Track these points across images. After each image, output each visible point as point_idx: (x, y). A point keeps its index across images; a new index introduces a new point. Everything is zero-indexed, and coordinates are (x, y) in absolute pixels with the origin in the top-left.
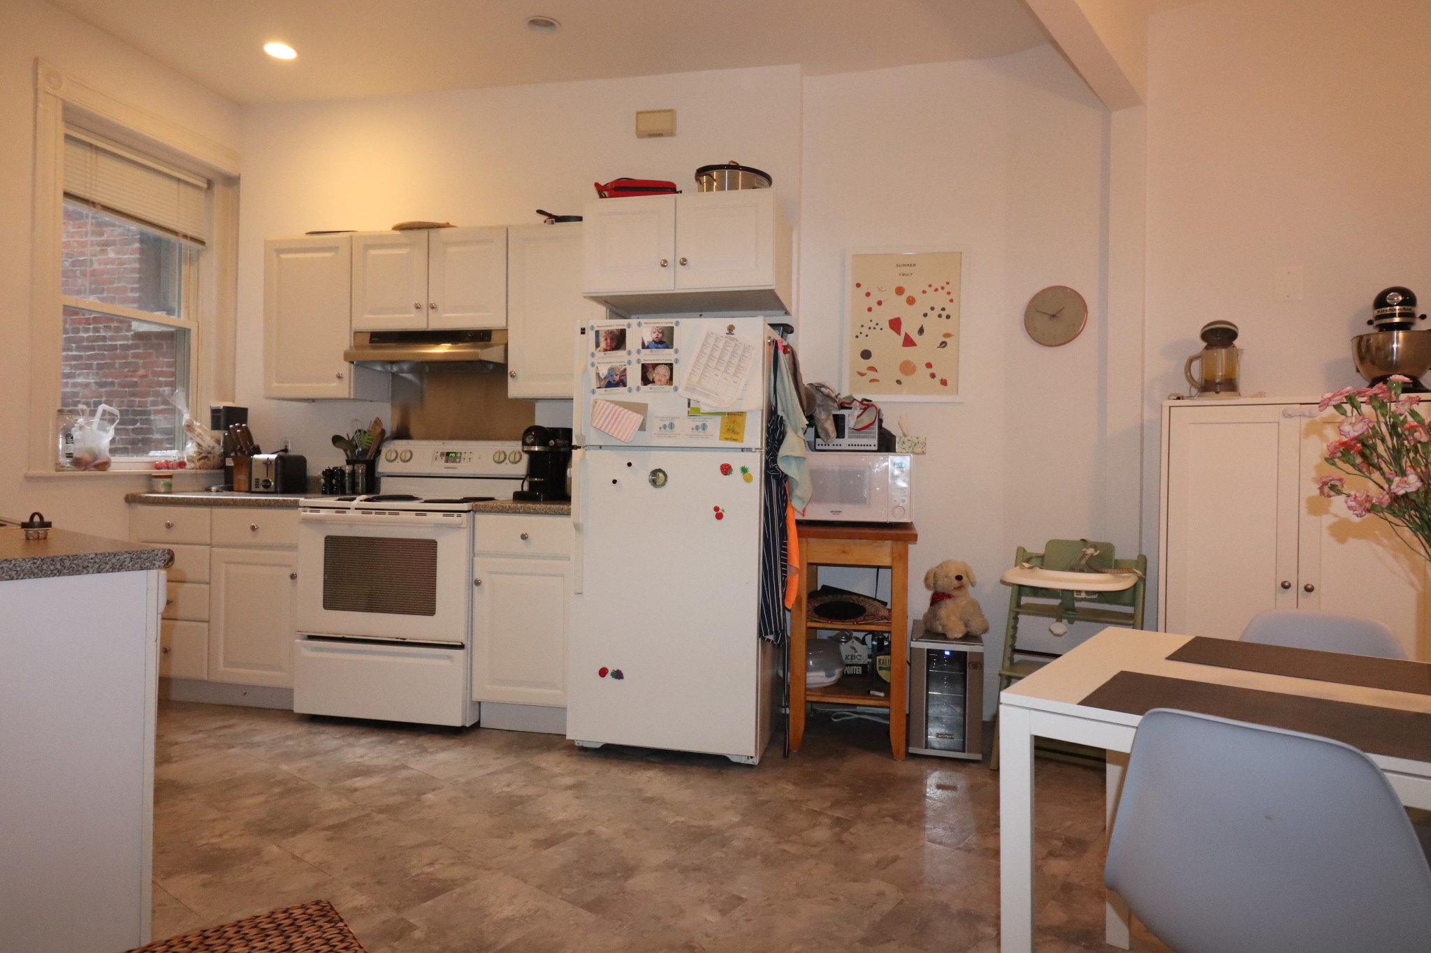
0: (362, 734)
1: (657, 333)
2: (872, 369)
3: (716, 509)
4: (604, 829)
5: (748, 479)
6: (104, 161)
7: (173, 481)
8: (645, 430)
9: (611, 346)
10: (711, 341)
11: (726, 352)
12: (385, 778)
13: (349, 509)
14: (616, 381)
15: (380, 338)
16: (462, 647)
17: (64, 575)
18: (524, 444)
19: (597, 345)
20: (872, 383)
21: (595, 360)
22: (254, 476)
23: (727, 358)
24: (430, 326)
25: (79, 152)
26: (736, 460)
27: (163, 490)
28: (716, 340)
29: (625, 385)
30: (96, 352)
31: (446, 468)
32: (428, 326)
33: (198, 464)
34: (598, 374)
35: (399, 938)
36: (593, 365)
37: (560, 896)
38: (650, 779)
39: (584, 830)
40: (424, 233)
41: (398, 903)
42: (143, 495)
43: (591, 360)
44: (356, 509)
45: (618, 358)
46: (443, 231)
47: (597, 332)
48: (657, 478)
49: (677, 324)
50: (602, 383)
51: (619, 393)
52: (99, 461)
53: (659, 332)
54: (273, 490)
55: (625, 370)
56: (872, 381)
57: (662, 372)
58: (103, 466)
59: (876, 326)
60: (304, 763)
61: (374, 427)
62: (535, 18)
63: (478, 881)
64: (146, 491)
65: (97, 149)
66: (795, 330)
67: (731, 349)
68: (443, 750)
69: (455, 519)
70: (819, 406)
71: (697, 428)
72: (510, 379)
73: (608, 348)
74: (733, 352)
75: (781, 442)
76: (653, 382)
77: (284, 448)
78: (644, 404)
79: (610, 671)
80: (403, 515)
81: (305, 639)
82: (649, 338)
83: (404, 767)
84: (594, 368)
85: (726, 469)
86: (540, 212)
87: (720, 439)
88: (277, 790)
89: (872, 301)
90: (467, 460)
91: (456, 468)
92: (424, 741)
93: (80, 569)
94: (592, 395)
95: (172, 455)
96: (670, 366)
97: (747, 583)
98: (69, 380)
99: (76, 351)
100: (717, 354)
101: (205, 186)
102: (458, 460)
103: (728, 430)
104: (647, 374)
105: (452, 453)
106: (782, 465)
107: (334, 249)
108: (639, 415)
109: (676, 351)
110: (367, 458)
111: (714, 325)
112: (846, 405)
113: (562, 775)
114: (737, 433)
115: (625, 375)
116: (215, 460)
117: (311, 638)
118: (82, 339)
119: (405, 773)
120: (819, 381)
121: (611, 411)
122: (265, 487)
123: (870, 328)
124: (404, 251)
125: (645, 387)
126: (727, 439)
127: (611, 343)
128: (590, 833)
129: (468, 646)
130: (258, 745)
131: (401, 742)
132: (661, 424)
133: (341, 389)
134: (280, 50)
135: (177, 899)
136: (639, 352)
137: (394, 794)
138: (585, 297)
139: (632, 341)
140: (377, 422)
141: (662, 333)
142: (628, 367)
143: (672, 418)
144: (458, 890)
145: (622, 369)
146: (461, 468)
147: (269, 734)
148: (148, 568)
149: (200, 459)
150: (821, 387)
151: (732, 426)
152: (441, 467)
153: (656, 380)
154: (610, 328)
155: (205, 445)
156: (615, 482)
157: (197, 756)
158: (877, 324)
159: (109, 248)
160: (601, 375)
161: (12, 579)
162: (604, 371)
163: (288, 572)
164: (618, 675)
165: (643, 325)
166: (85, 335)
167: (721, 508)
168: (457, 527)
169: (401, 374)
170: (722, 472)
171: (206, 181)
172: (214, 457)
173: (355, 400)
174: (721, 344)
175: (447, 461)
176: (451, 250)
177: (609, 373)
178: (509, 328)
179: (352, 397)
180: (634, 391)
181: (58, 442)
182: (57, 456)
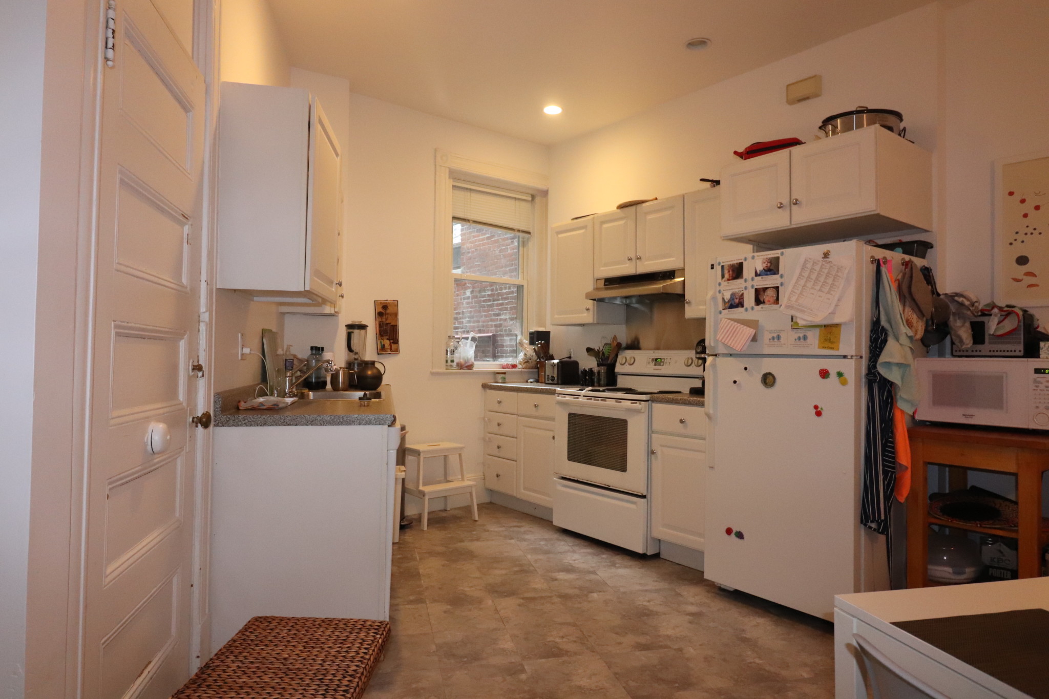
0: (585, 546)
1: (766, 263)
2: (1032, 274)
3: (816, 407)
4: (691, 650)
5: (844, 383)
6: (475, 196)
7: (506, 376)
8: (756, 341)
9: (732, 276)
10: (809, 266)
11: (822, 273)
12: (578, 577)
13: (580, 396)
14: (735, 303)
15: (611, 282)
16: (644, 497)
17: (344, 425)
18: (697, 353)
19: (723, 276)
20: (1029, 288)
21: (722, 288)
22: (547, 374)
23: (822, 279)
24: (638, 270)
25: (461, 194)
26: (833, 366)
27: (500, 381)
28: (813, 264)
29: (743, 306)
30: (510, 300)
31: (654, 369)
32: (636, 271)
33: (524, 366)
34: (723, 299)
35: (511, 675)
36: (720, 292)
37: (624, 685)
38: (757, 625)
39: (676, 647)
40: (633, 208)
41: (526, 654)
42: (489, 384)
43: (718, 288)
44: (584, 396)
45: (738, 285)
46: (644, 205)
47: (723, 267)
48: (768, 380)
49: (782, 254)
50: (726, 305)
51: (738, 313)
52: (468, 364)
53: (768, 262)
54: (556, 382)
55: (743, 294)
56: (1030, 286)
57: (771, 293)
58: (470, 367)
59: (1033, 231)
60: (540, 557)
61: (613, 342)
62: (690, 41)
63: (580, 657)
64: (493, 381)
65: (471, 190)
66: (934, 246)
67: (826, 271)
68: (626, 567)
69: (638, 406)
70: (954, 314)
71: (799, 338)
72: (686, 305)
73: (730, 278)
74: (829, 273)
75: (881, 349)
76: (764, 302)
77: (569, 356)
78: (755, 320)
79: (734, 532)
80: (609, 402)
81: (559, 478)
82: (760, 267)
83: (594, 573)
84: (721, 295)
85: (824, 374)
86: (702, 180)
87: (819, 348)
88: (516, 569)
89: (1028, 207)
90: (668, 364)
91: (660, 370)
92: (618, 559)
93: (351, 422)
94: (719, 315)
95: (510, 361)
96: (777, 288)
97: (845, 474)
98: (498, 317)
99: (501, 300)
100: (814, 276)
101: (530, 199)
102: (662, 364)
103: (826, 340)
104: (759, 296)
105: (659, 359)
106: (882, 370)
107: (585, 227)
108: (752, 330)
109: (782, 276)
110: (609, 362)
111: (813, 252)
112: (986, 313)
113: (692, 604)
114: (832, 343)
115: (743, 298)
116: (533, 364)
117: (563, 478)
118: (503, 294)
119: (592, 577)
120: (954, 291)
121: (730, 327)
122: (553, 380)
123: (1026, 234)
124: (622, 222)
125: (758, 307)
126: (824, 348)
127: (732, 274)
128: (680, 650)
129: (649, 496)
130: (525, 540)
131: (604, 556)
132: (770, 336)
133: (588, 318)
134: (553, 110)
135: (429, 615)
136: (753, 279)
137: (576, 588)
138: (723, 240)
139: (748, 272)
140: (615, 338)
141: (770, 262)
142: (745, 292)
143: (779, 331)
144: (565, 658)
145: (740, 294)
146: (664, 370)
147: (536, 536)
148: (383, 424)
149: (525, 363)
150: (954, 296)
151: (829, 336)
152: (651, 369)
153: (766, 301)
154: (731, 263)
155: (528, 354)
156: (735, 382)
157: (492, 540)
158: (1035, 229)
159: (515, 240)
160: (725, 299)
161: (321, 425)
162: (727, 296)
163: (551, 434)
164: (740, 535)
165: (756, 258)
166: (505, 291)
167: (820, 406)
168: (638, 411)
169: (632, 305)
170: (821, 376)
171: (530, 196)
172: (532, 362)
173: (598, 324)
174: (817, 268)
175: (655, 365)
176: (649, 217)
177: (731, 297)
178: (686, 268)
179: (595, 322)
180: (750, 311)
181: (447, 354)
182: (447, 361)
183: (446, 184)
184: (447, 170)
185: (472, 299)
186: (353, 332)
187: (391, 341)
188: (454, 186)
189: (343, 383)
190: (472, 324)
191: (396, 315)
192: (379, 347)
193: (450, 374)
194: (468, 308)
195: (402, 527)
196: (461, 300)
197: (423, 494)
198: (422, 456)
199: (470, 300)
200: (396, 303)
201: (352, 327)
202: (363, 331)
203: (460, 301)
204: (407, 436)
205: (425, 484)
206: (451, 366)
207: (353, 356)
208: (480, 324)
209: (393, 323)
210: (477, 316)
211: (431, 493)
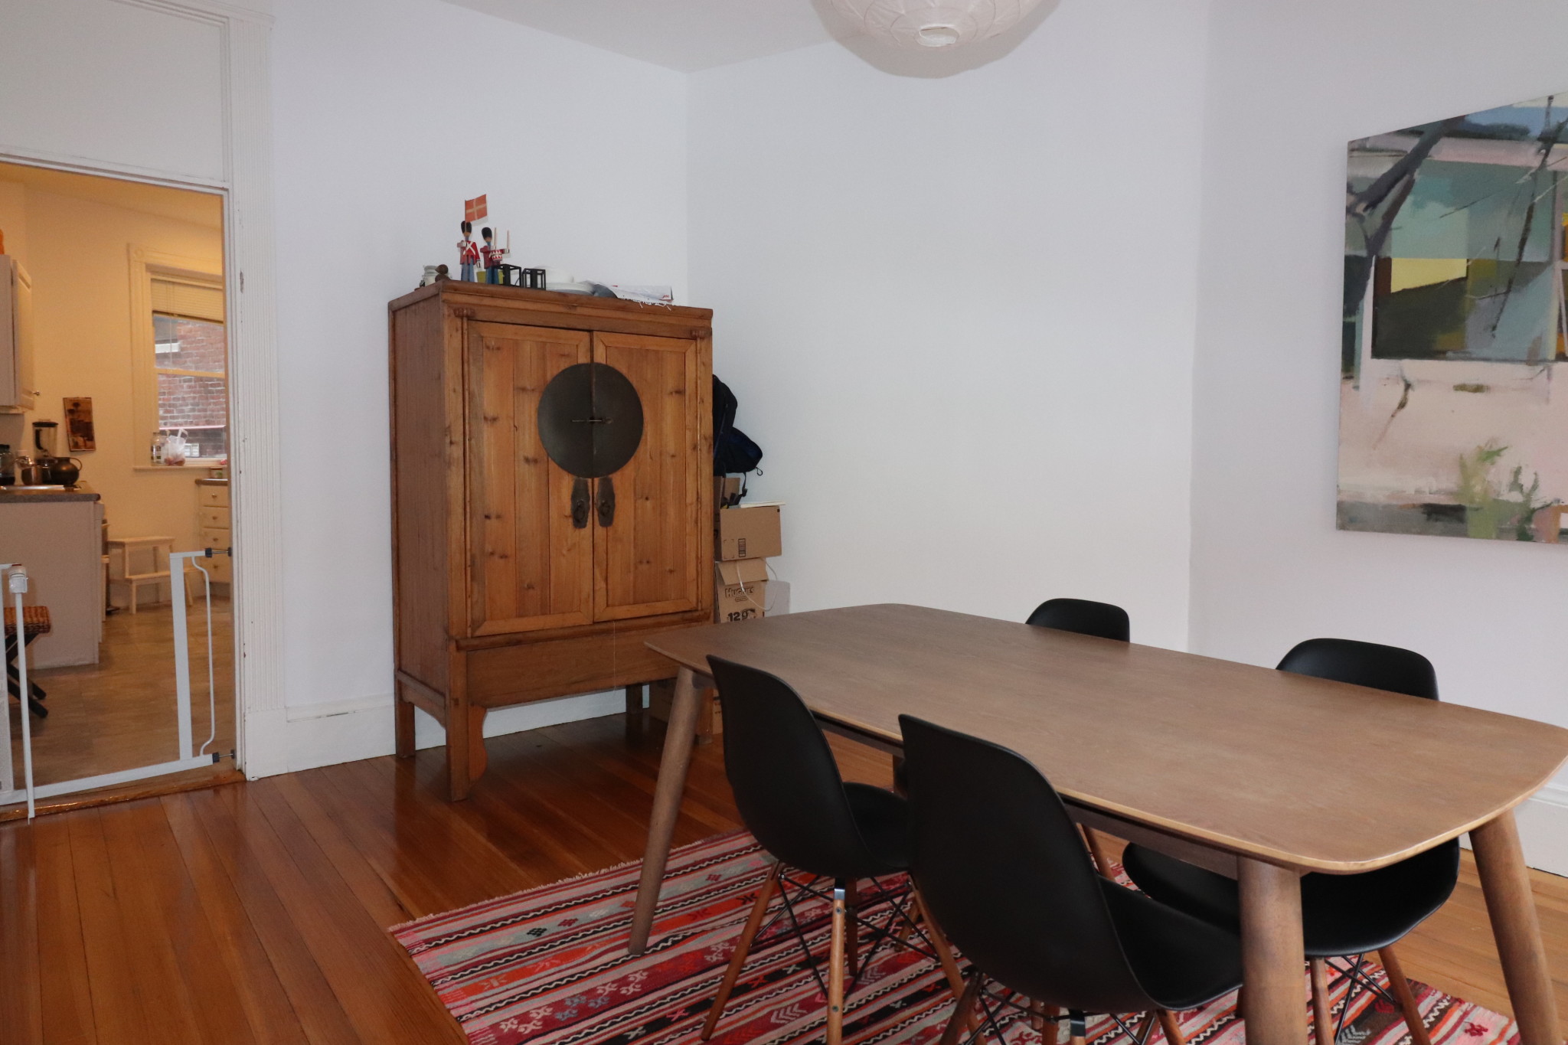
25: (162, 287)
42: (204, 479)
52: (181, 460)
58: (185, 463)
64: (207, 476)
65: (174, 283)
148: (90, 501)
181: (152, 450)
182: (152, 458)
183: (143, 278)
184: (144, 265)
185: (195, 382)
186: (41, 430)
187: (86, 438)
188: (153, 280)
189: (37, 478)
190: (197, 413)
191: (89, 412)
192: (72, 444)
193: (157, 470)
194: (190, 392)
195: (108, 613)
196: (180, 381)
197: (130, 581)
198: (127, 549)
199: (193, 383)
200: (88, 401)
201: (39, 426)
202: (52, 429)
203: (178, 384)
204: (109, 530)
205: (130, 574)
206: (158, 462)
207: (41, 454)
208: (208, 413)
209: (87, 421)
210: (203, 404)
211: (138, 580)
